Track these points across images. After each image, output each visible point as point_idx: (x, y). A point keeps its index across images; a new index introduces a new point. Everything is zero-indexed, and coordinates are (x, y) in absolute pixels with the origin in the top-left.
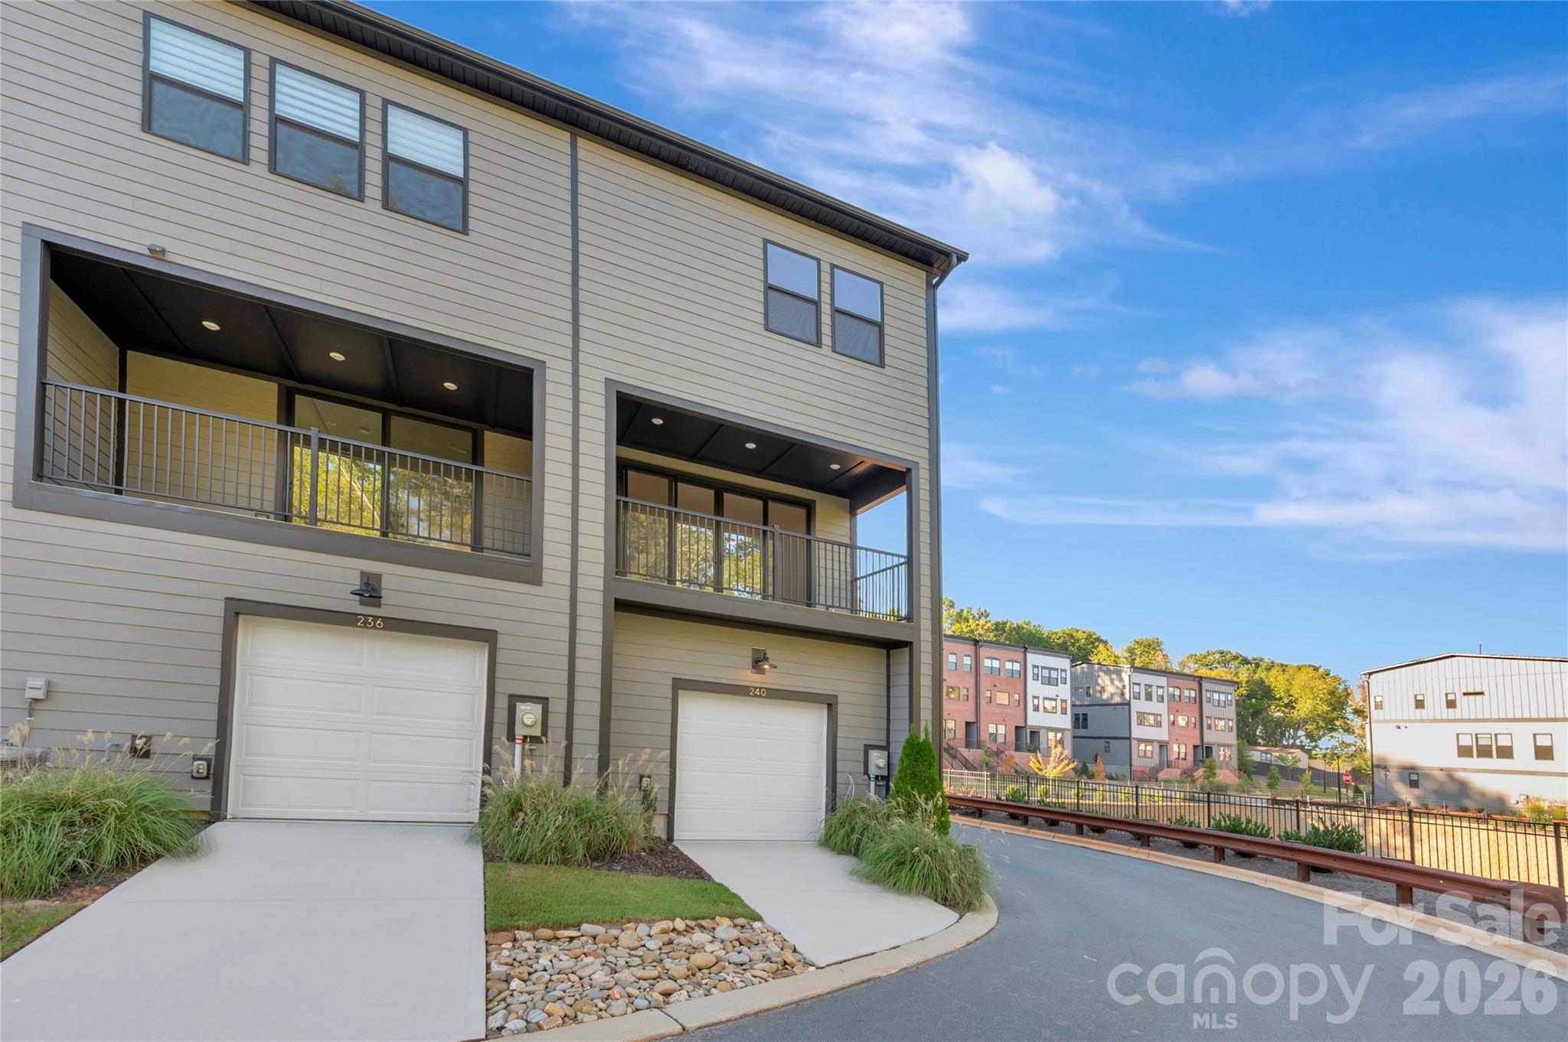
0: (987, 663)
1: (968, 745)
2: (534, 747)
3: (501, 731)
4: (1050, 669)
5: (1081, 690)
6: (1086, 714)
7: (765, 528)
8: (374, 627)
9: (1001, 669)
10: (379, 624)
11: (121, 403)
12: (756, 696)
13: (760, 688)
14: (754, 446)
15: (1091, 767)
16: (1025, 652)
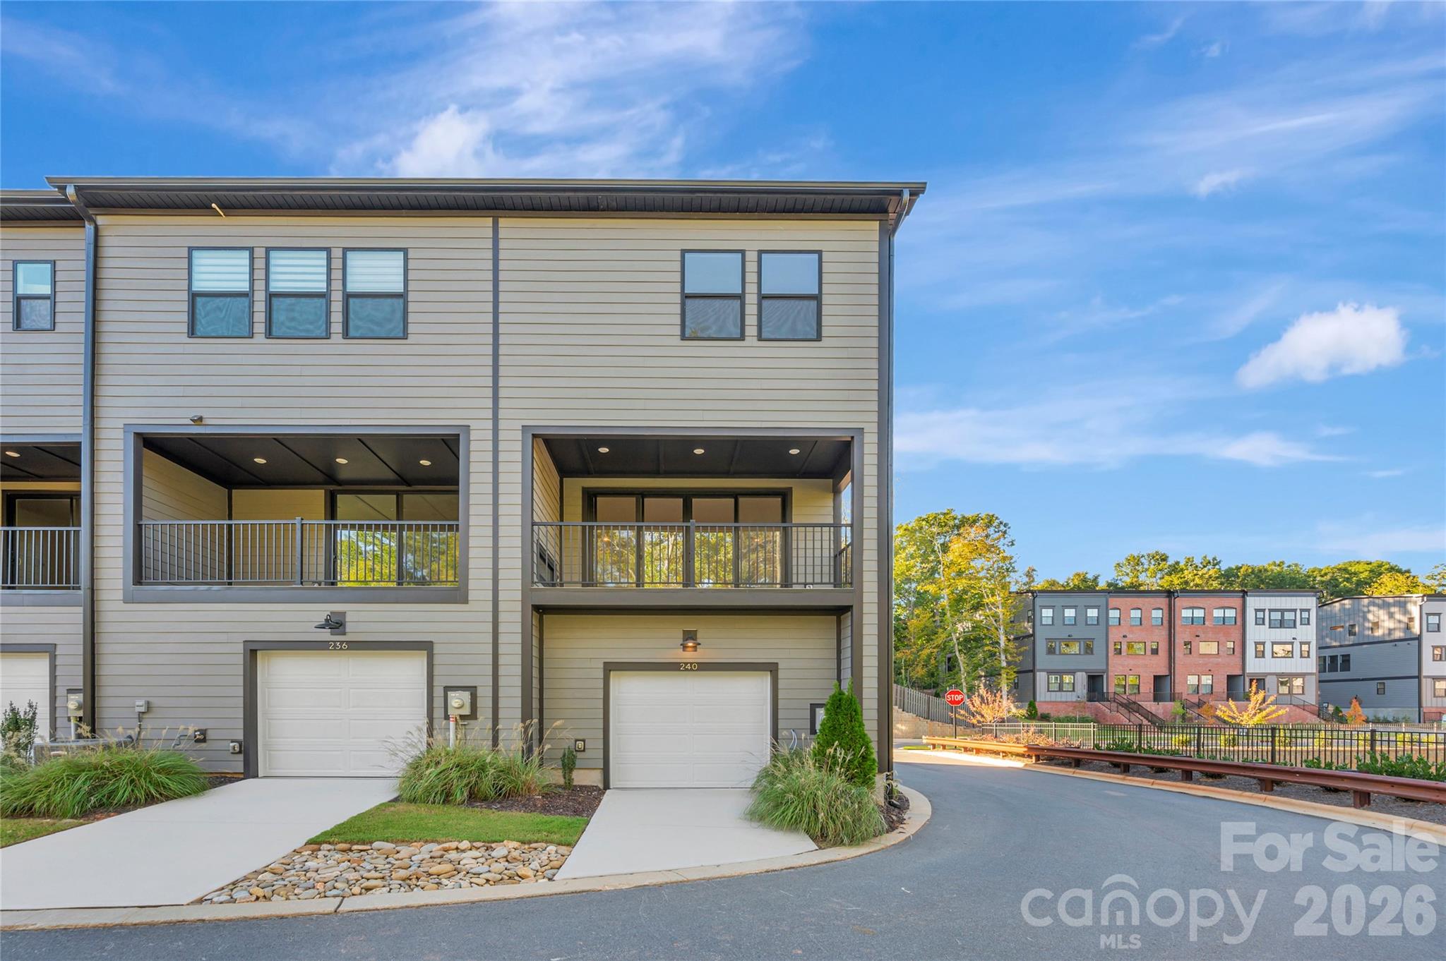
0: (1186, 613)
1: (1157, 698)
2: (466, 723)
3: (439, 713)
4: (1283, 611)
5: (1341, 629)
6: (1349, 655)
7: (737, 525)
8: (341, 649)
9: (1206, 618)
10: (345, 647)
11: (230, 526)
12: (687, 670)
13: (691, 664)
14: (703, 451)
15: (1345, 712)
16: (1243, 597)
